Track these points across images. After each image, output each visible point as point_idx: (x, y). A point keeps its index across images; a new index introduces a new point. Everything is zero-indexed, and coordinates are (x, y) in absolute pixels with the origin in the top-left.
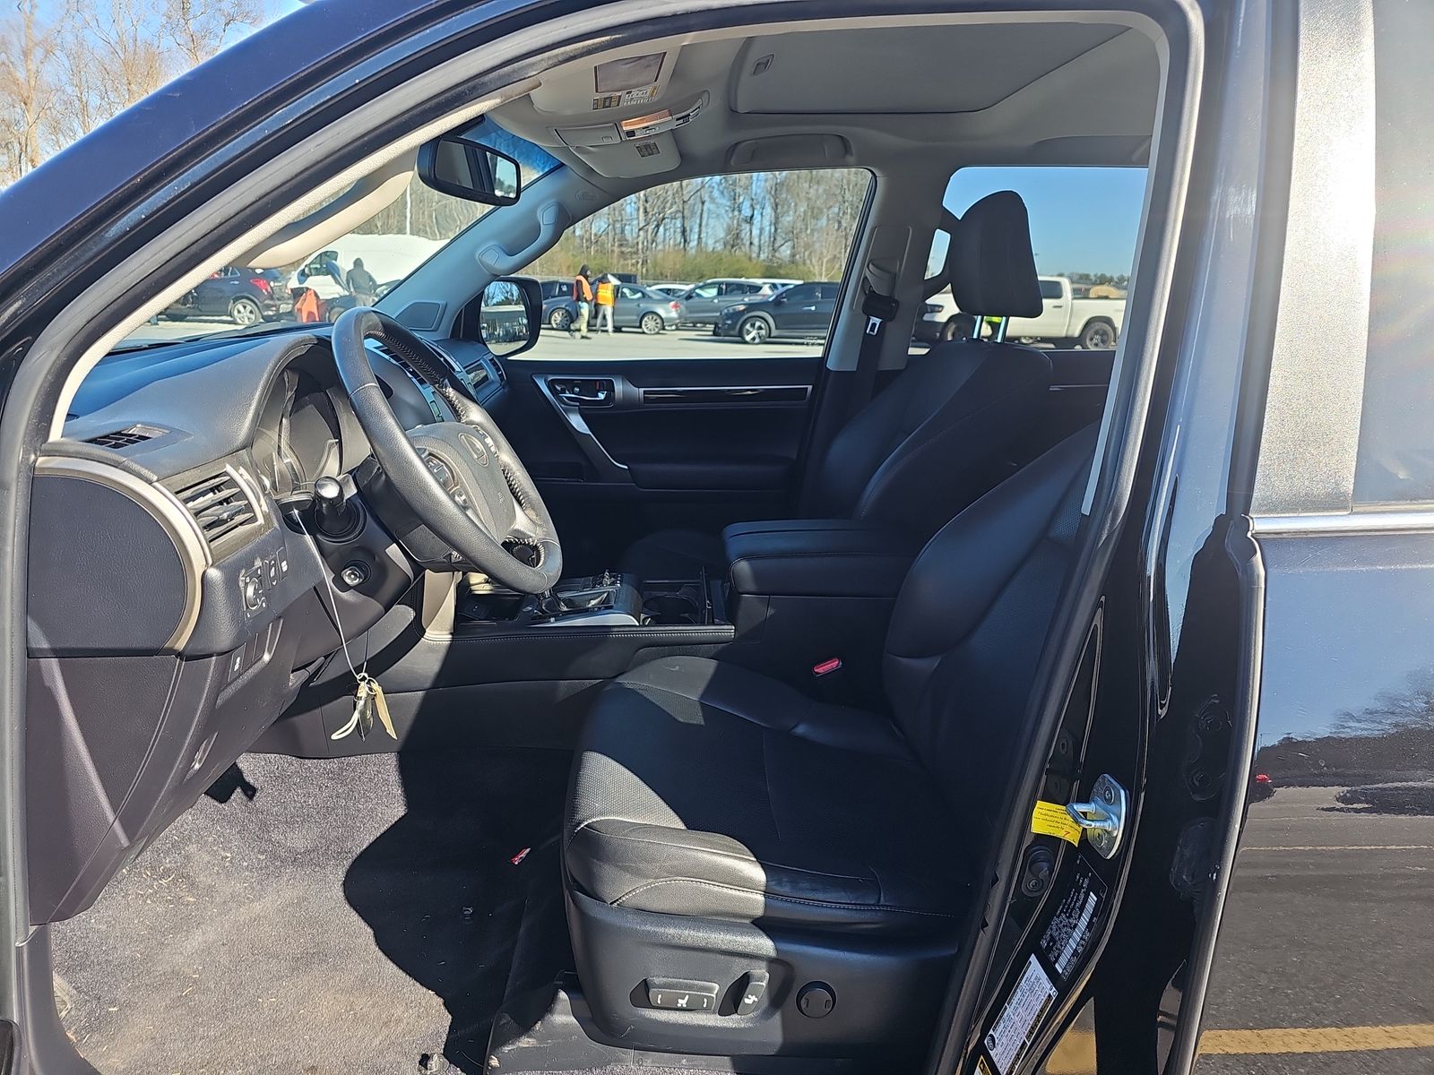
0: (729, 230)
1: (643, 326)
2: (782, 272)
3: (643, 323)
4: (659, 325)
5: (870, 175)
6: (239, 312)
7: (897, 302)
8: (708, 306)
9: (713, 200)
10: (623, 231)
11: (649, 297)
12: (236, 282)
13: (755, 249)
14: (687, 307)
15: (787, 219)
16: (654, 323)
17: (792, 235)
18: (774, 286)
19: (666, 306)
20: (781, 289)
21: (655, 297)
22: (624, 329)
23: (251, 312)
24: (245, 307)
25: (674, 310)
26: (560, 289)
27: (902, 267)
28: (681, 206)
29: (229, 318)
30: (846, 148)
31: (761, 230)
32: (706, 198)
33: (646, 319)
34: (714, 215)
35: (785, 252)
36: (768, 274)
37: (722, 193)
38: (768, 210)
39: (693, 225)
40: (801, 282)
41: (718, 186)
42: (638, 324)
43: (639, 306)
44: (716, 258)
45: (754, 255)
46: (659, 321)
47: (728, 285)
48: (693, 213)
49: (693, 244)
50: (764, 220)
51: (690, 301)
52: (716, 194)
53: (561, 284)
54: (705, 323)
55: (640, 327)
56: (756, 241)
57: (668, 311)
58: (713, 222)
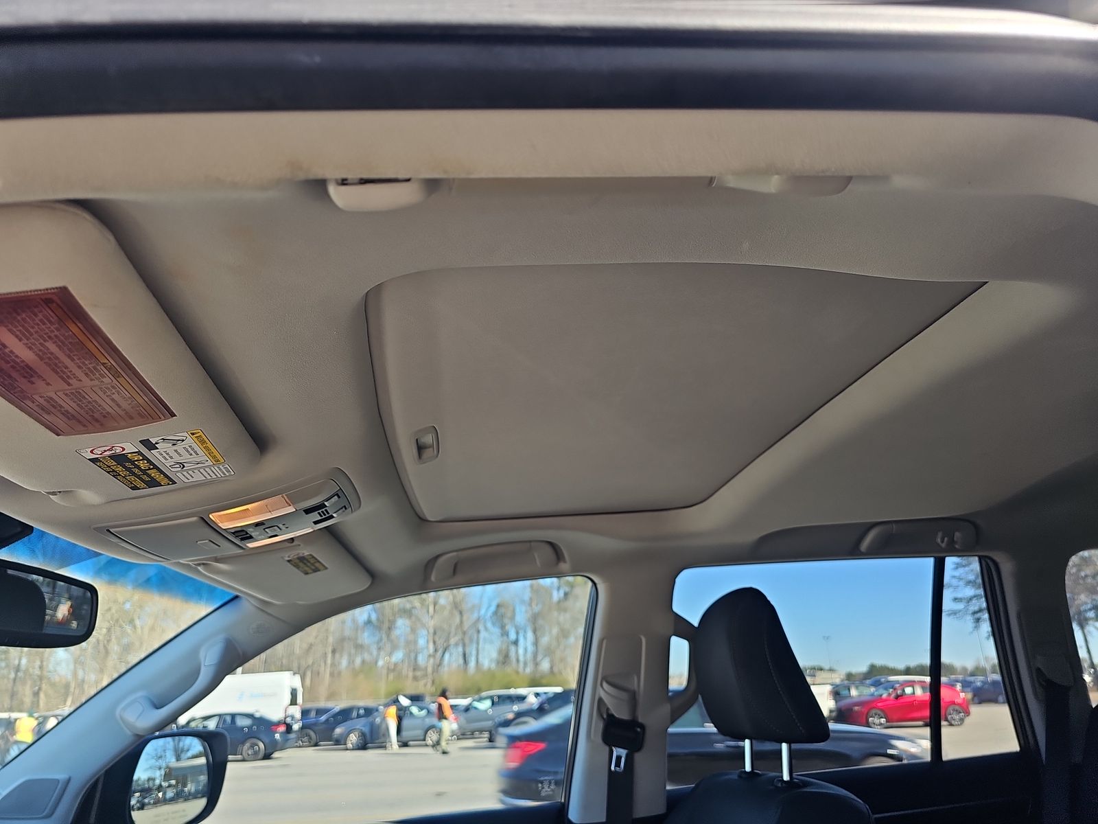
0: (500, 652)
1: (426, 739)
2: (544, 681)
3: (427, 736)
5: (590, 584)
7: (642, 727)
8: (484, 716)
9: (486, 629)
10: (416, 659)
13: (521, 665)
14: (465, 719)
15: (545, 640)
17: (549, 652)
18: (537, 695)
20: (543, 698)
26: (358, 712)
27: (640, 683)
28: (460, 636)
30: (558, 555)
31: (526, 650)
32: (481, 629)
33: (430, 732)
34: (488, 641)
35: (545, 665)
36: (534, 683)
37: (494, 624)
38: (530, 635)
39: (472, 651)
40: (559, 690)
41: (491, 619)
42: (422, 738)
43: (424, 721)
44: (490, 674)
45: (521, 670)
47: (499, 697)
48: (471, 640)
49: (472, 664)
50: (526, 642)
51: (468, 713)
52: (489, 625)
53: (359, 709)
54: (481, 731)
55: (424, 740)
56: (521, 658)
58: (488, 646)
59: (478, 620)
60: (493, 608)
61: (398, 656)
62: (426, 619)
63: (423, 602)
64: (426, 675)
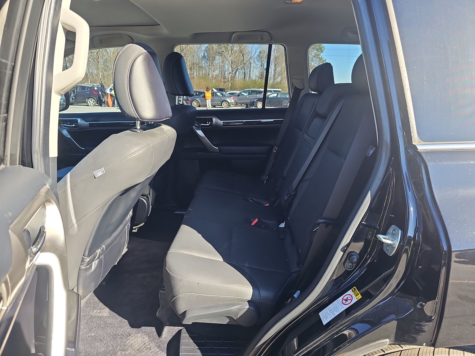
0: (260, 73)
1: (223, 105)
2: (276, 86)
3: (223, 104)
4: (228, 105)
6: (89, 102)
8: (246, 98)
9: (254, 63)
10: (224, 74)
11: (225, 96)
12: (88, 92)
14: (238, 99)
15: (279, 69)
16: (226, 104)
17: (280, 74)
19: (230, 98)
21: (227, 95)
22: (216, 106)
23: (93, 102)
24: (91, 100)
25: (233, 99)
26: (196, 93)
28: (243, 65)
29: (86, 104)
32: (252, 62)
33: (223, 103)
34: (255, 68)
37: (258, 60)
39: (247, 71)
41: (256, 58)
42: (221, 105)
43: (221, 98)
44: (255, 82)
46: (228, 103)
47: (252, 91)
48: (247, 67)
51: (239, 97)
52: (256, 61)
54: (245, 104)
55: (222, 106)
57: (231, 100)
58: (255, 70)
59: (251, 58)
60: (258, 53)
61: (217, 72)
62: (228, 57)
63: (226, 49)
64: (228, 81)
